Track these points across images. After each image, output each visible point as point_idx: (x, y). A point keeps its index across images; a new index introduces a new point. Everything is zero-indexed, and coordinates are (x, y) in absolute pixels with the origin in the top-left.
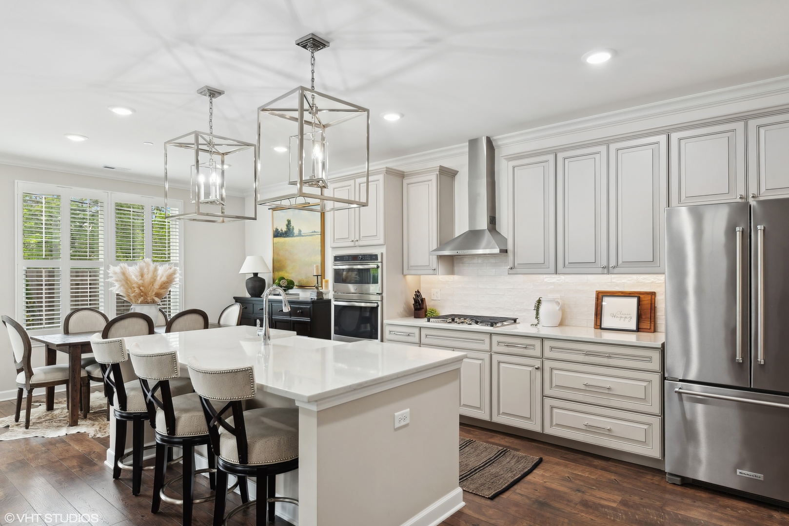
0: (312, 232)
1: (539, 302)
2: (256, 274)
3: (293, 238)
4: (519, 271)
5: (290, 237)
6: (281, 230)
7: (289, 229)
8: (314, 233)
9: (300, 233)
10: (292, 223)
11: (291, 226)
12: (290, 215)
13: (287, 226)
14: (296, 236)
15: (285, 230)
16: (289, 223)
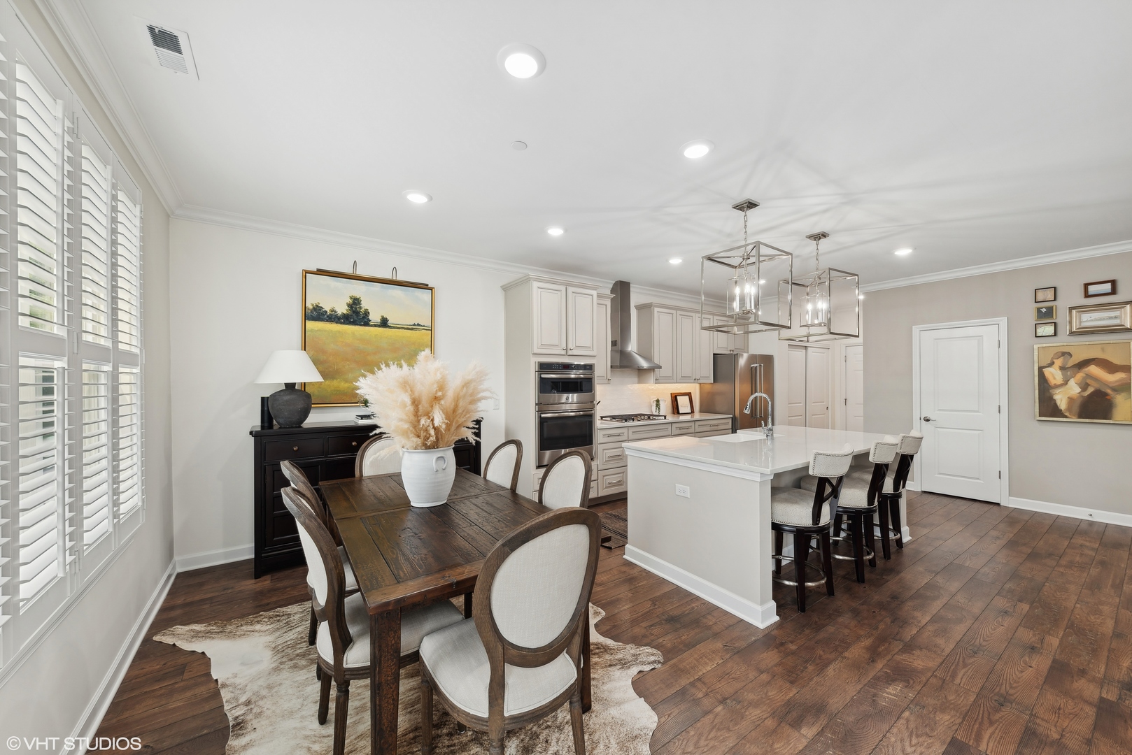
0: (415, 325)
1: (658, 401)
3: (367, 328)
5: (358, 325)
6: (332, 311)
7: (356, 315)
8: (416, 327)
9: (384, 323)
10: (365, 305)
11: (361, 308)
12: (358, 289)
13: (349, 305)
14: (375, 326)
15: (345, 312)
16: (355, 302)
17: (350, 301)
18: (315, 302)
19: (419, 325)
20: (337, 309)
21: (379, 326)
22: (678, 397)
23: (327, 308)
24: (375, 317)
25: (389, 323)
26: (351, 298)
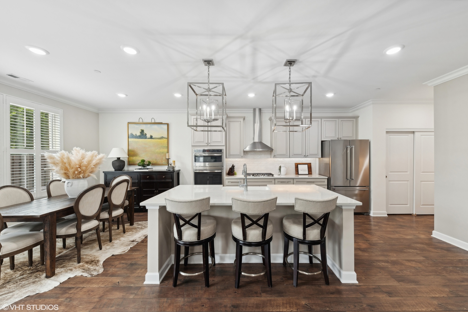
0: (161, 137)
1: (280, 167)
2: (119, 159)
3: (146, 139)
4: (277, 157)
5: (143, 139)
6: (136, 135)
7: (143, 135)
8: (162, 138)
9: (151, 137)
10: (145, 132)
11: (144, 133)
12: (143, 127)
13: (141, 133)
14: (148, 138)
15: (139, 135)
16: (142, 131)
17: (141, 131)
18: (131, 133)
19: (163, 137)
20: (137, 134)
21: (150, 139)
22: (299, 165)
23: (134, 134)
24: (148, 136)
25: (153, 137)
26: (141, 130)
